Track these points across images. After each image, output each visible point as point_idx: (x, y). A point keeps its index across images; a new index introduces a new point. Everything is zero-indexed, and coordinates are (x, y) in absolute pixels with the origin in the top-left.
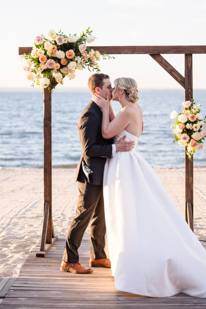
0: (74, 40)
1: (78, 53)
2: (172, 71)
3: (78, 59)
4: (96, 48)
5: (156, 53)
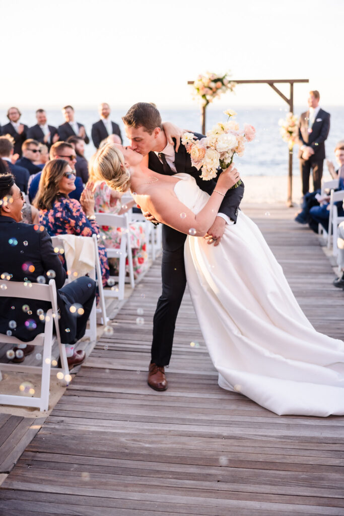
0: (221, 76)
1: (223, 84)
3: (224, 88)
4: (234, 81)
5: (271, 83)
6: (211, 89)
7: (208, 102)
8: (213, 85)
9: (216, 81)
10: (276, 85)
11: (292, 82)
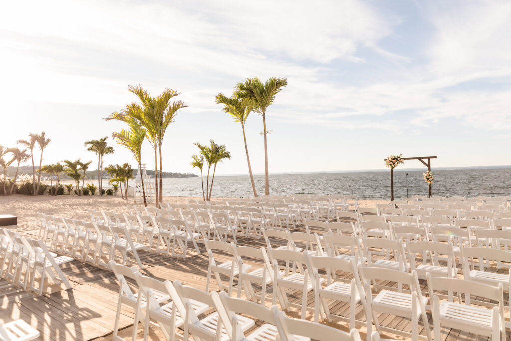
0: (396, 157)
1: (397, 160)
2: (424, 163)
3: (398, 162)
4: (402, 159)
5: (420, 159)
6: (393, 162)
7: (393, 168)
8: (393, 161)
9: (394, 159)
10: (423, 160)
11: (429, 158)
